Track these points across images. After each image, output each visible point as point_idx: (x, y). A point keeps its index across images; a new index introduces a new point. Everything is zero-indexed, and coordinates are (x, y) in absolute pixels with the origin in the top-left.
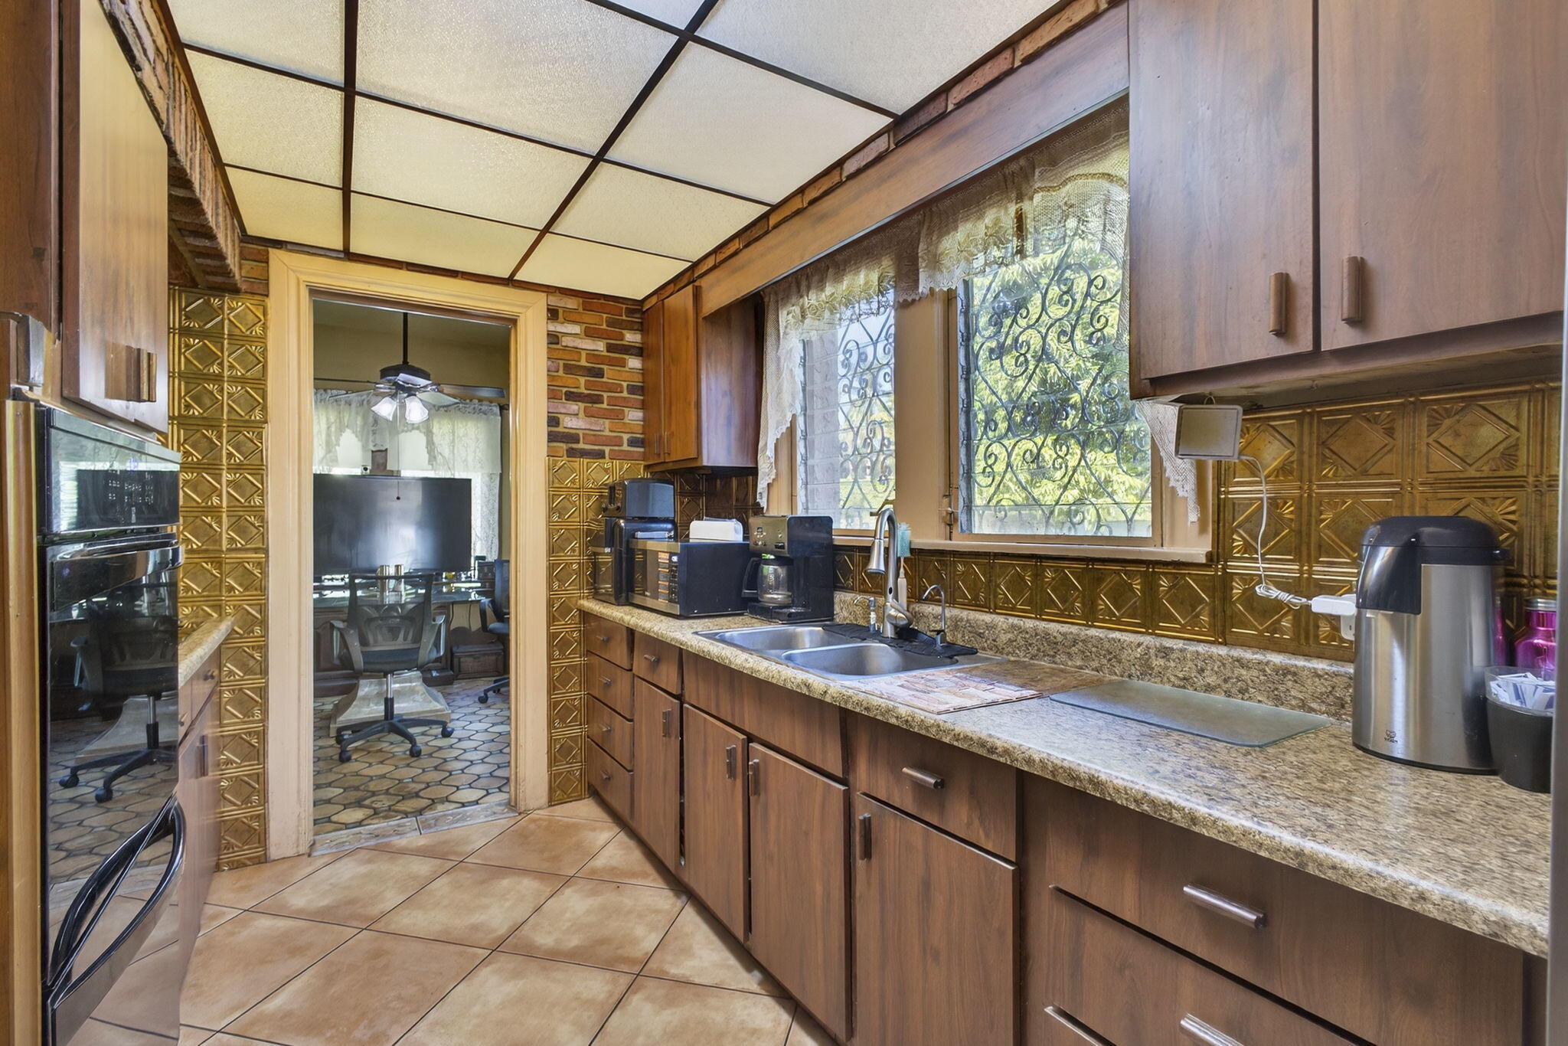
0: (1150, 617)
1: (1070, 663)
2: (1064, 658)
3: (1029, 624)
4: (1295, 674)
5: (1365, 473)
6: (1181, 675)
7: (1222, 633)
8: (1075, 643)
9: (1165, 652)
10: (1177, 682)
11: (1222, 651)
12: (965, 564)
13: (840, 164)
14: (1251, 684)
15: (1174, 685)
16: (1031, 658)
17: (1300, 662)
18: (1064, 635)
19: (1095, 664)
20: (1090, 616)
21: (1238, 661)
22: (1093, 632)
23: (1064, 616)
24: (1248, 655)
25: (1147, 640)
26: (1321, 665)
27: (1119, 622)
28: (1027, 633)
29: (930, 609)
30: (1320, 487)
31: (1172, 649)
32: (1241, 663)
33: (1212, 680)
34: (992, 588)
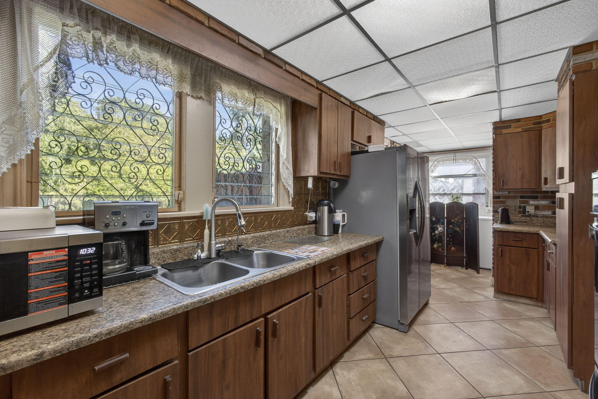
0: (282, 224)
4: (305, 229)
7: (293, 225)
14: (300, 233)
20: (270, 227)
27: (276, 228)
30: (304, 194)
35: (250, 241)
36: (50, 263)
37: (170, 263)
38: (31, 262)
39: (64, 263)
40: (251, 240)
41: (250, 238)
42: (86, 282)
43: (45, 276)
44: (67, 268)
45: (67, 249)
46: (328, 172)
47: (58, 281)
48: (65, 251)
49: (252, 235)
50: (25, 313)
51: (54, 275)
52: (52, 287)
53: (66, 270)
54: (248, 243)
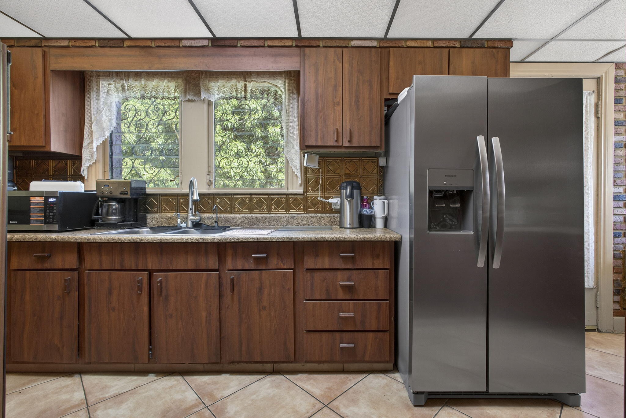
0: (287, 209)
1: (264, 225)
2: (262, 224)
3: (249, 215)
4: (323, 217)
5: (335, 173)
6: (298, 222)
7: (306, 211)
8: (266, 219)
9: (293, 217)
10: (296, 224)
11: (307, 215)
12: (220, 198)
13: (180, 39)
14: (314, 222)
15: (295, 226)
16: (250, 226)
17: (324, 215)
18: (262, 217)
19: (273, 224)
20: (269, 211)
21: (311, 217)
22: (271, 215)
23: (262, 211)
24: (313, 215)
25: (288, 215)
26: (328, 215)
27: (278, 211)
28: (249, 218)
29: (205, 215)
30: (326, 175)
31: (295, 216)
32: (312, 217)
33: (305, 222)
34: (233, 206)
35: (239, 221)
36: (38, 203)
37: (165, 226)
38: (31, 201)
39: (43, 204)
40: (241, 220)
41: (240, 217)
42: (51, 215)
43: (37, 209)
44: (44, 207)
45: (44, 198)
46: (319, 144)
47: (40, 212)
48: (43, 198)
49: (242, 215)
50: (29, 223)
51: (39, 209)
52: (40, 214)
53: (43, 208)
54: (237, 222)
